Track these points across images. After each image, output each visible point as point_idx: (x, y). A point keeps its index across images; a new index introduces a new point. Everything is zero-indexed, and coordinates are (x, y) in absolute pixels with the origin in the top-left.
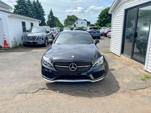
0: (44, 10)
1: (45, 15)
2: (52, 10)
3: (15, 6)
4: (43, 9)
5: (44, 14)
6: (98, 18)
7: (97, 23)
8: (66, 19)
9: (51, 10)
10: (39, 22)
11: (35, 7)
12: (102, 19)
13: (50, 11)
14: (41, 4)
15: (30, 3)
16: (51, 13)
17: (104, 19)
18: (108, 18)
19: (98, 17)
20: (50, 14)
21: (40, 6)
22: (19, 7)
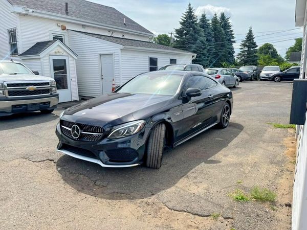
0: (233, 33)
1: (234, 42)
2: (252, 29)
3: (176, 30)
4: (232, 31)
5: (232, 40)
8: (291, 48)
9: (250, 31)
10: (193, 57)
11: (215, 29)
13: (248, 32)
14: (229, 21)
15: (206, 23)
16: (250, 37)
20: (248, 38)
21: (226, 26)
22: (183, 31)
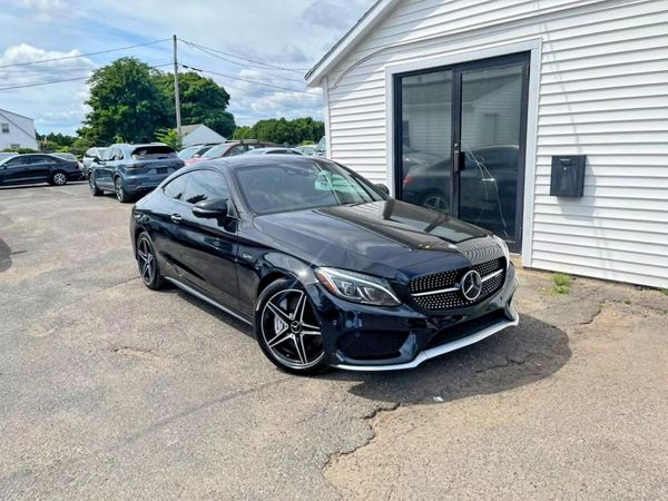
6: (90, 103)
7: (88, 126)
12: (112, 108)
17: (122, 109)
18: (143, 106)
19: (89, 99)
